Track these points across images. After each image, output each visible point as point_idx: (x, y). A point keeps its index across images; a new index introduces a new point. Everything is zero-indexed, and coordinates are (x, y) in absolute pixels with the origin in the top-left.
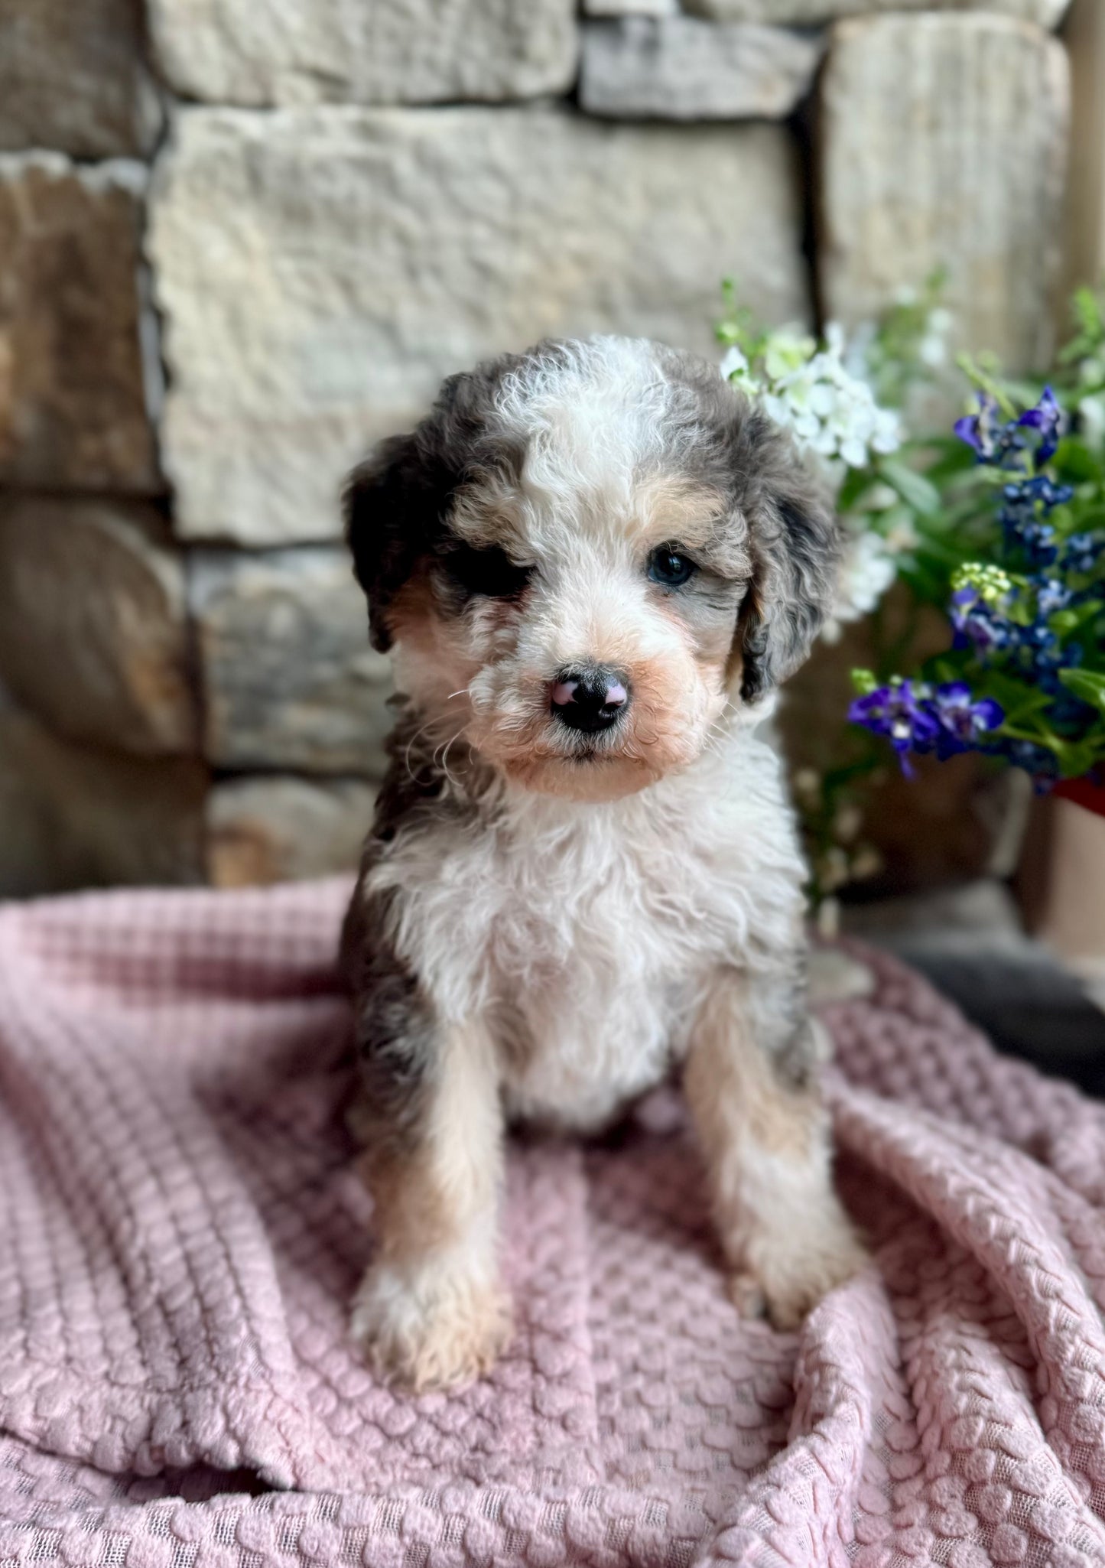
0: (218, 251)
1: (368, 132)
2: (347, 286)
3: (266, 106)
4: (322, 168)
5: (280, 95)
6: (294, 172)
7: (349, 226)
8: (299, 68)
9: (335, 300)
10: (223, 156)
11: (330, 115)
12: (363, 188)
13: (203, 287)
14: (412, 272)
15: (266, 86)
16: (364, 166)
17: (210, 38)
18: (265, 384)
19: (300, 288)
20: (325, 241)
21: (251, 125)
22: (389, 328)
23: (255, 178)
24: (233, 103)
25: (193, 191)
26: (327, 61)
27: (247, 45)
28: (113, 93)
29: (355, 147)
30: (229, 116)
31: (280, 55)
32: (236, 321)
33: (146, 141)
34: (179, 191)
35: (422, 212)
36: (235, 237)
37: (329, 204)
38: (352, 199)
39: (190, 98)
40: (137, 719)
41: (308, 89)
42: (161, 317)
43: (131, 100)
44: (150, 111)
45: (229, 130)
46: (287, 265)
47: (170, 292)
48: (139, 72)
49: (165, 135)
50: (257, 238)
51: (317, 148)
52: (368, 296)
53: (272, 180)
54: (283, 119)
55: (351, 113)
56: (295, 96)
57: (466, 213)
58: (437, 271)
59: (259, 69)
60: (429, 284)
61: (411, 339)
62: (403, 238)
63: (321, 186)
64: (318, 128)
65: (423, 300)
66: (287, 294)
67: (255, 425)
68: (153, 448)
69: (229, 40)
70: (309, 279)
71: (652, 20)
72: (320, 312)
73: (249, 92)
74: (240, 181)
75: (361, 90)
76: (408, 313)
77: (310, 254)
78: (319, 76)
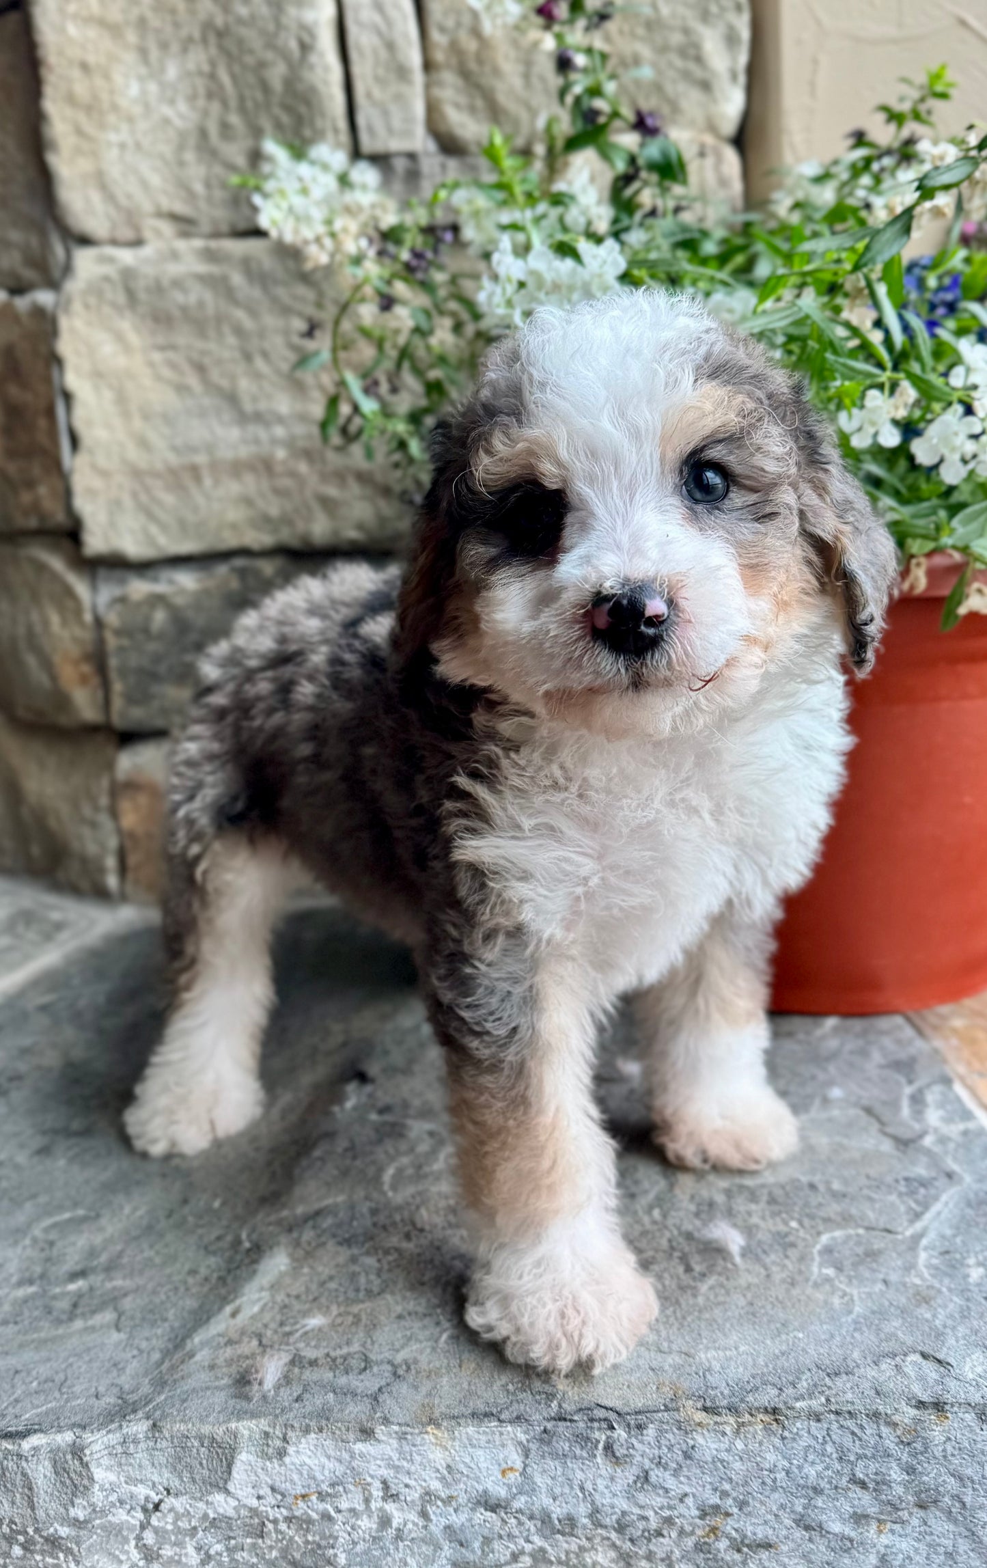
0: (108, 349)
1: (210, 256)
2: (201, 369)
3: (138, 243)
4: (177, 283)
5: (148, 234)
6: (158, 289)
7: (200, 327)
8: (160, 214)
9: (193, 381)
10: (107, 279)
11: (181, 245)
12: (208, 297)
13: (98, 375)
14: (248, 357)
15: (137, 228)
16: (209, 281)
17: (96, 197)
18: (143, 443)
19: (167, 373)
20: (184, 337)
21: (126, 256)
22: (232, 399)
23: (131, 294)
24: (114, 242)
25: (87, 306)
26: (180, 208)
27: (123, 201)
28: (34, 241)
29: (202, 268)
30: (110, 251)
31: (147, 206)
32: (121, 399)
33: (56, 273)
34: (77, 306)
35: (253, 313)
36: (119, 338)
37: (184, 309)
38: (201, 304)
39: (85, 241)
40: (62, 701)
41: (167, 228)
42: (68, 397)
43: (45, 245)
44: (59, 250)
45: (111, 260)
46: (157, 357)
47: (73, 379)
48: (50, 225)
49: (68, 269)
50: (134, 339)
51: (174, 270)
52: (215, 375)
53: (142, 296)
54: (147, 251)
55: (198, 243)
56: (158, 233)
57: (286, 311)
58: (265, 355)
59: (131, 216)
60: (260, 364)
61: (248, 407)
62: (239, 331)
63: (179, 297)
64: (175, 255)
65: (257, 376)
66: (158, 378)
67: (136, 473)
68: (68, 494)
69: (110, 197)
70: (173, 366)
71: (412, 156)
72: (182, 389)
73: (127, 234)
74: (121, 298)
75: (206, 227)
76: (245, 385)
77: (173, 347)
78: (174, 217)
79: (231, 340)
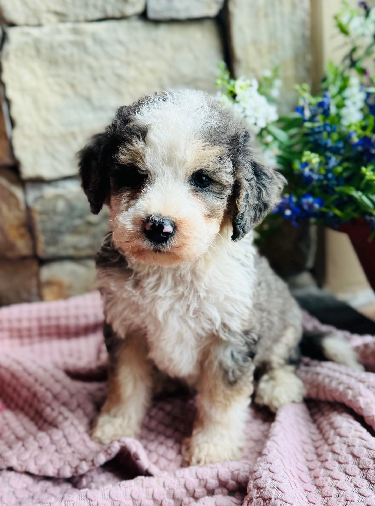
0: (27, 77)
1: (76, 32)
2: (73, 86)
3: (39, 25)
4: (61, 45)
5: (44, 21)
6: (52, 48)
7: (72, 66)
8: (49, 11)
9: (69, 91)
10: (26, 43)
11: (62, 26)
12: (75, 51)
13: (23, 90)
14: (95, 80)
15: (39, 19)
16: (76, 44)
18: (48, 123)
19: (56, 88)
20: (64, 71)
21: (35, 32)
22: (88, 100)
23: (38, 50)
24: (27, 25)
25: (17, 57)
26: (59, 8)
27: (31, 5)
29: (72, 37)
30: (27, 29)
31: (43, 7)
32: (35, 102)
34: (12, 57)
35: (96, 58)
36: (33, 71)
37: (64, 58)
38: (72, 55)
39: (12, 25)
40: (11, 246)
41: (53, 18)
42: (8, 102)
45: (28, 34)
46: (51, 80)
47: (11, 93)
49: (4, 38)
50: (40, 72)
51: (59, 38)
52: (80, 89)
53: (44, 51)
54: (46, 29)
55: (69, 25)
56: (49, 21)
57: (112, 58)
58: (103, 78)
59: (36, 13)
60: (101, 83)
61: (96, 103)
62: (90, 67)
63: (61, 51)
64: (59, 32)
66: (52, 90)
67: (45, 137)
68: (11, 148)
70: (59, 85)
72: (64, 96)
73: (33, 21)
74: (33, 52)
75: (72, 18)
76: (95, 94)
77: (58, 76)
78: (57, 13)
79: (87, 72)
